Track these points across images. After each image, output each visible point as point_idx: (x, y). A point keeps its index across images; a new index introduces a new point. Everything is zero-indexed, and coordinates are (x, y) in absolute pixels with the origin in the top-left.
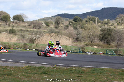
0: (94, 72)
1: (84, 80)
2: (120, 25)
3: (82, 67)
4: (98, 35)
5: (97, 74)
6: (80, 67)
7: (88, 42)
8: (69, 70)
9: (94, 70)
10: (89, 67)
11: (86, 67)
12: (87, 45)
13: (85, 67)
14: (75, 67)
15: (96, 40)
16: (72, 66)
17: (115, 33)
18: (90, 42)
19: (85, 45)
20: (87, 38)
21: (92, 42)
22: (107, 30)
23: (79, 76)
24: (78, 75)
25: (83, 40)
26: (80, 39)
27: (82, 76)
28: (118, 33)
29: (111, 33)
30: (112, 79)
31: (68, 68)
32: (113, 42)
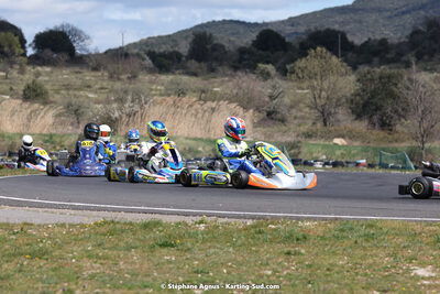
0: (345, 234)
1: (309, 266)
2: (426, 57)
3: (298, 219)
4: (348, 95)
5: (356, 242)
6: (291, 218)
7: (310, 122)
8: (252, 231)
9: (342, 230)
10: (325, 219)
11: (315, 219)
12: (309, 135)
13: (309, 219)
14: (274, 220)
15: (340, 117)
16: (263, 218)
17: (408, 89)
18: (319, 125)
19: (304, 134)
20: (307, 110)
21: (325, 124)
22: (380, 78)
23: (289, 253)
24: (286, 250)
25: (295, 118)
26: (283, 111)
27: (303, 251)
28: (421, 89)
29: (395, 89)
30: (411, 259)
31: (249, 222)
32: (403, 120)
